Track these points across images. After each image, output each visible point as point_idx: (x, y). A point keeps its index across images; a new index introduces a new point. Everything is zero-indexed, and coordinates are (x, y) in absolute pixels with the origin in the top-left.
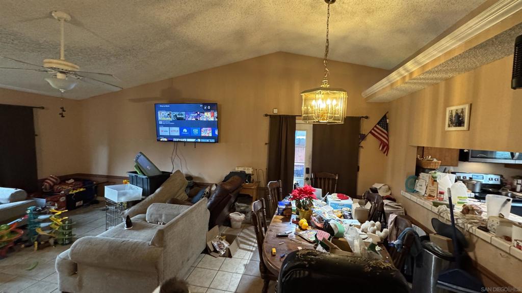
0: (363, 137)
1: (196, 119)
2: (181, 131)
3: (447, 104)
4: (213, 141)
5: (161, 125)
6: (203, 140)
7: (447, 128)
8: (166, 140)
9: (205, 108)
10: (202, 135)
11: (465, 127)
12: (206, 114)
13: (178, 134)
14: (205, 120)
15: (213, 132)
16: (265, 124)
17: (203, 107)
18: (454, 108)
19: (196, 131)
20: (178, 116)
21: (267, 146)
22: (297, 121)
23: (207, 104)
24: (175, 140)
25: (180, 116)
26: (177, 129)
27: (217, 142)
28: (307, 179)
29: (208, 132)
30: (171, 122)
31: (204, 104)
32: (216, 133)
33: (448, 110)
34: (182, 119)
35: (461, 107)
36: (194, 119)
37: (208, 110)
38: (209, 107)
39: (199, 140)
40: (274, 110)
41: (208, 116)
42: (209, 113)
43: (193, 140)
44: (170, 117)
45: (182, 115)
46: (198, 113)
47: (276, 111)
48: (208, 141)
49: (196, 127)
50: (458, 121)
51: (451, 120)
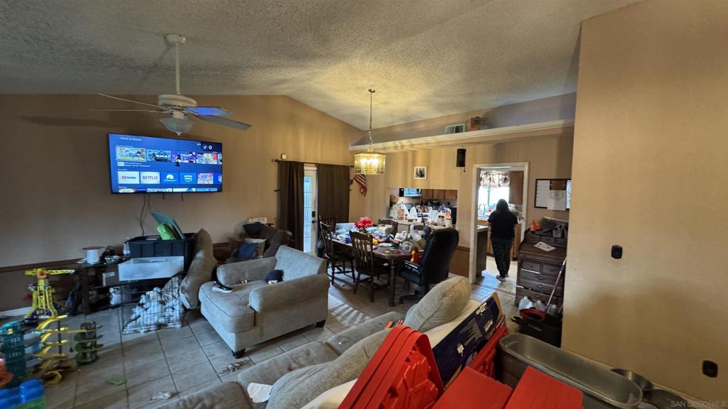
0: (352, 182)
1: (190, 162)
2: (162, 177)
3: (414, 164)
4: (215, 189)
5: (121, 168)
6: (200, 190)
7: (415, 178)
8: (131, 191)
9: (205, 147)
10: (199, 182)
11: (425, 178)
12: (205, 155)
13: (157, 181)
14: (204, 163)
15: (216, 179)
16: (273, 171)
17: (202, 147)
18: (419, 168)
19: (188, 178)
20: (158, 156)
21: (276, 193)
22: (305, 168)
23: (208, 144)
24: (149, 190)
25: (161, 156)
26: (156, 174)
27: (220, 190)
28: (313, 222)
29: (208, 178)
30: (143, 163)
31: (203, 143)
32: (220, 179)
33: (415, 168)
34: (165, 160)
35: (422, 167)
36: (187, 161)
37: (208, 151)
38: (210, 147)
39: (194, 190)
40: (283, 156)
41: (209, 158)
42: (210, 155)
43: (184, 190)
44: (142, 156)
45: (165, 154)
46: (194, 153)
47: (284, 157)
48: (207, 190)
49: (189, 172)
50: (422, 175)
51: (417, 173)
